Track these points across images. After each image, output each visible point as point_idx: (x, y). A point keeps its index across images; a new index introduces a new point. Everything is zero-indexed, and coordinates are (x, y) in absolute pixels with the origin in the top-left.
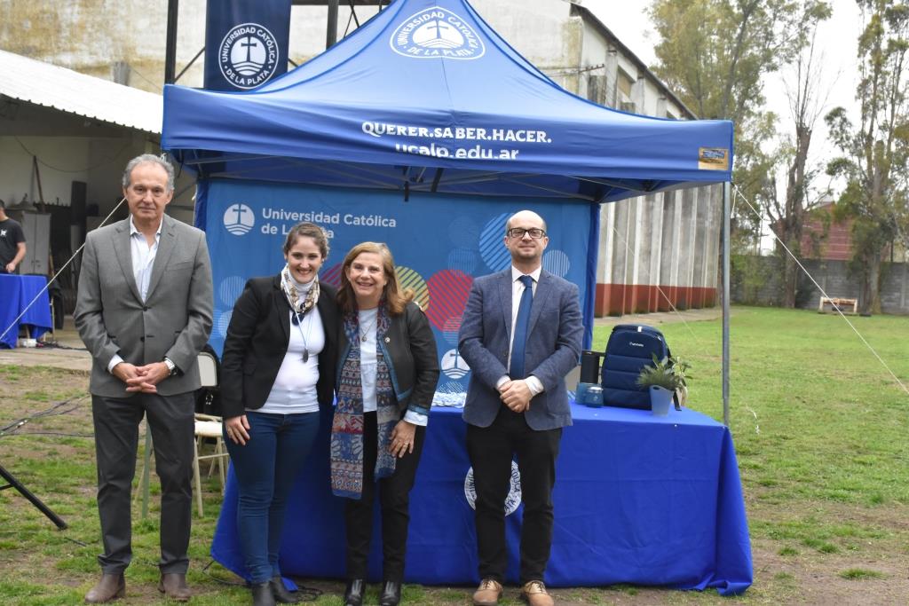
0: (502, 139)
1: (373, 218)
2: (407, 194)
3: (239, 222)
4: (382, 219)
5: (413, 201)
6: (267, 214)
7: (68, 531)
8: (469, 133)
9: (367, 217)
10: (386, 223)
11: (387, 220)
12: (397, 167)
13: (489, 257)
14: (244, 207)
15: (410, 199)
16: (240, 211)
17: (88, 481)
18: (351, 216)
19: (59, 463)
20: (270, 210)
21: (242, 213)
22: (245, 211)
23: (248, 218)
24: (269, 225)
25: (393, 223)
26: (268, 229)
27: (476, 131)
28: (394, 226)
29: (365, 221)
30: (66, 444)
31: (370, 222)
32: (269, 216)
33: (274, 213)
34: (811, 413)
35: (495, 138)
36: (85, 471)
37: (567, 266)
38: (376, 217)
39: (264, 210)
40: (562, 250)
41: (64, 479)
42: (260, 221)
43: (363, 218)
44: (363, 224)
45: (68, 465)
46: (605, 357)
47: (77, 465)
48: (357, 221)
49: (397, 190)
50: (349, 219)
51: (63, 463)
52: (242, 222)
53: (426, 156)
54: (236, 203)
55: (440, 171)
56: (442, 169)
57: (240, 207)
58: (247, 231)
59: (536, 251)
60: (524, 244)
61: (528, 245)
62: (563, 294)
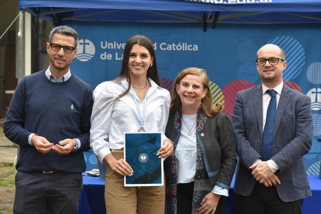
1: (182, 45)
2: (205, 26)
3: (84, 52)
4: (188, 45)
5: (210, 31)
6: (104, 46)
9: (176, 44)
10: (190, 48)
11: (191, 46)
14: (87, 41)
15: (207, 30)
16: (84, 44)
18: (165, 44)
20: (106, 42)
21: (86, 46)
22: (88, 44)
23: (91, 49)
24: (105, 53)
25: (196, 48)
26: (105, 56)
28: (197, 50)
29: (175, 47)
31: (179, 47)
32: (105, 47)
33: (109, 44)
38: (183, 44)
39: (102, 42)
42: (99, 51)
43: (174, 45)
44: (174, 49)
48: (170, 48)
49: (198, 23)
50: (163, 46)
52: (86, 52)
53: (207, 3)
54: (82, 39)
55: (217, 14)
56: (219, 12)
57: (84, 41)
58: (90, 59)
59: (275, 73)
60: (266, 70)
61: (269, 70)
62: (297, 103)
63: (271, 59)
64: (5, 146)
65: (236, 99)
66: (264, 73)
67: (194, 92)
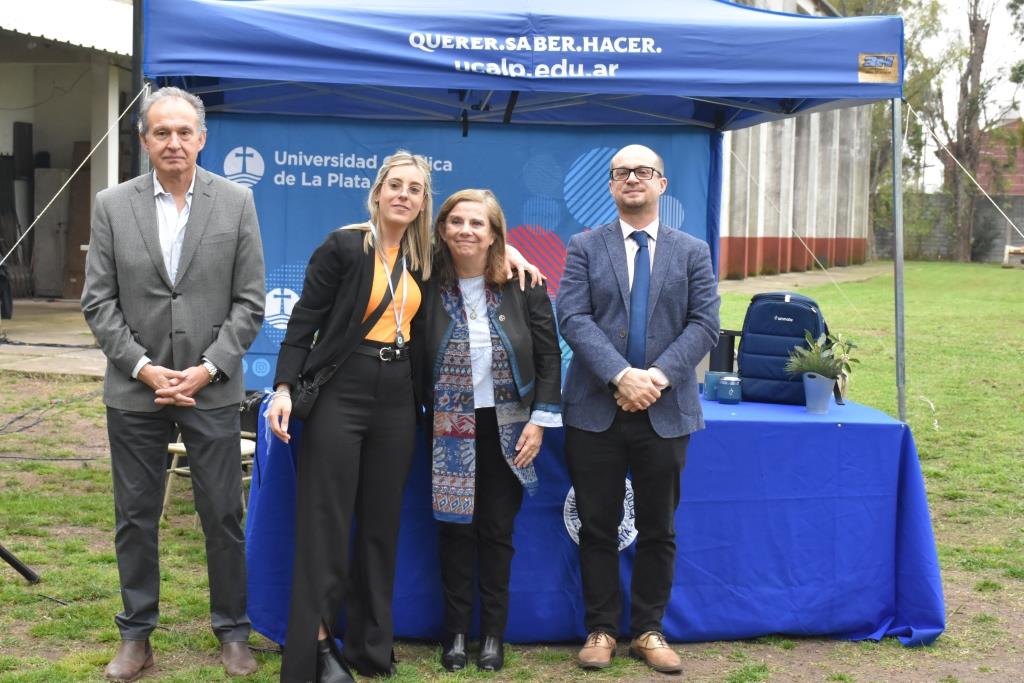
0: (595, 49)
2: (465, 126)
3: (244, 171)
5: (473, 136)
6: (281, 159)
7: (42, 585)
8: (552, 44)
10: (438, 166)
11: (439, 162)
12: (451, 91)
13: (575, 208)
14: (249, 150)
15: (469, 133)
16: (244, 155)
17: (61, 519)
19: (22, 497)
20: (285, 153)
21: (248, 159)
22: (251, 155)
23: (256, 165)
24: (283, 173)
25: (448, 166)
26: (282, 179)
27: (561, 40)
28: (451, 168)
30: (28, 471)
32: (283, 162)
33: (290, 157)
34: (1004, 402)
35: (586, 49)
36: (57, 506)
37: (681, 216)
39: (277, 153)
40: (673, 196)
41: (29, 517)
42: (271, 168)
45: (33, 498)
46: (742, 336)
47: (46, 497)
49: (451, 122)
51: (27, 496)
52: (248, 171)
53: (496, 76)
54: (239, 146)
55: (515, 95)
56: (517, 92)
57: (244, 150)
58: (255, 183)
59: (646, 197)
60: (630, 188)
61: (635, 189)
62: (690, 255)
63: (639, 170)
64: (79, 347)
65: (571, 249)
66: (625, 196)
67: (474, 234)
